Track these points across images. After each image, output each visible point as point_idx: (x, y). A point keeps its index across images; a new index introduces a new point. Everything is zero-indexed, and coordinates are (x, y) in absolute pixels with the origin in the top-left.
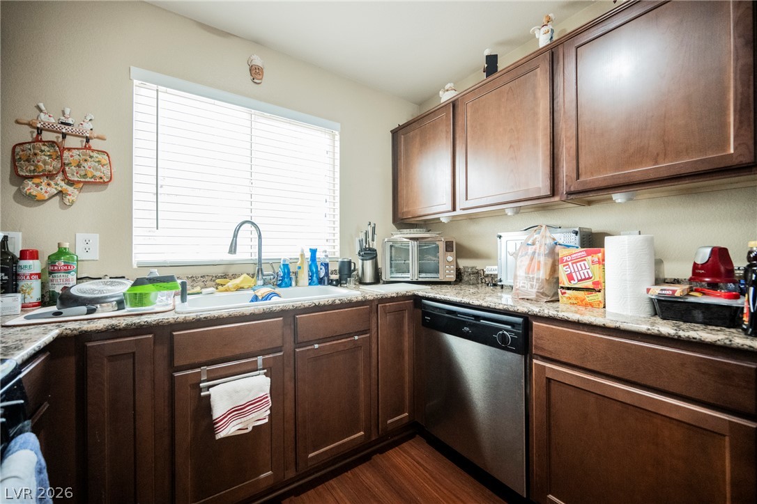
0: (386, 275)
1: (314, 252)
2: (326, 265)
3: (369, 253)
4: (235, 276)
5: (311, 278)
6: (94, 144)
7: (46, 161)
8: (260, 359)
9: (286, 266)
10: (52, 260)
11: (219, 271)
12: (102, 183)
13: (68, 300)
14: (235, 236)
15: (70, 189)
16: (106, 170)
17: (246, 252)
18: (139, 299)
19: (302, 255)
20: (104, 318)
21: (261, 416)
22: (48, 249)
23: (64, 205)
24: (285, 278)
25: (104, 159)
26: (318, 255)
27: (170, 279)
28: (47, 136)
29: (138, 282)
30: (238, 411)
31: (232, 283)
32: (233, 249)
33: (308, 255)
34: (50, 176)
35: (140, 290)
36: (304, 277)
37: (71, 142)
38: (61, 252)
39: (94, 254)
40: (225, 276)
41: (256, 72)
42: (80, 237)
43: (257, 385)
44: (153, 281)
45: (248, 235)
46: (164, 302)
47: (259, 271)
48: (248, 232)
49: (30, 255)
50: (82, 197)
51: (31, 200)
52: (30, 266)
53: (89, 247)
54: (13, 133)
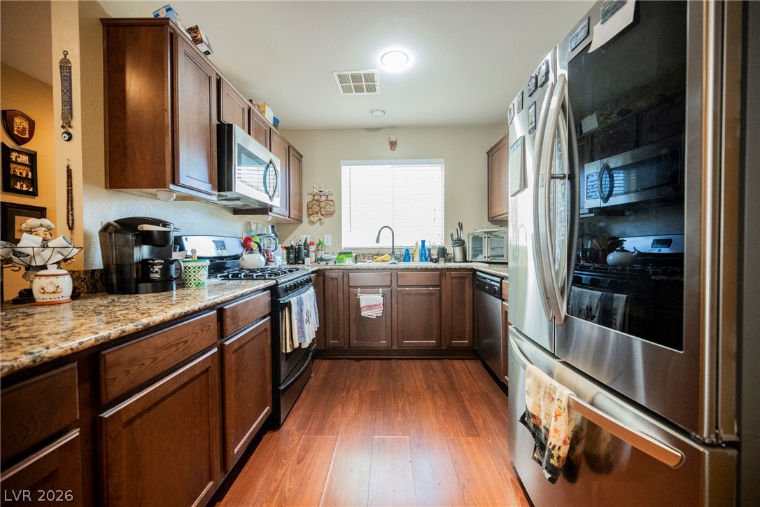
0: (469, 257)
1: (423, 242)
2: (429, 250)
3: (460, 243)
4: (382, 255)
5: (421, 257)
6: (330, 198)
7: (316, 208)
8: (381, 290)
9: (407, 250)
10: (318, 245)
11: (376, 252)
12: (332, 214)
13: (322, 260)
14: (379, 234)
15: (322, 218)
16: (332, 208)
17: (386, 242)
18: (340, 260)
19: (417, 244)
20: (331, 265)
21: (376, 313)
22: (317, 242)
23: (321, 224)
24: (407, 256)
25: (332, 203)
26: (427, 244)
27: (350, 253)
28: (316, 198)
29: (340, 254)
30: (369, 307)
31: (380, 258)
32: (378, 241)
33: (420, 244)
34: (317, 213)
35: (340, 256)
36: (417, 257)
37: (323, 198)
38: (320, 243)
39: (329, 244)
40: (378, 255)
41: (393, 145)
42: (326, 236)
43: (378, 299)
44: (344, 253)
45: (386, 234)
46: (348, 263)
47: (393, 252)
48: (386, 232)
49: (312, 244)
50: (326, 220)
51: (312, 223)
52: (312, 248)
53: (328, 241)
54: (307, 199)
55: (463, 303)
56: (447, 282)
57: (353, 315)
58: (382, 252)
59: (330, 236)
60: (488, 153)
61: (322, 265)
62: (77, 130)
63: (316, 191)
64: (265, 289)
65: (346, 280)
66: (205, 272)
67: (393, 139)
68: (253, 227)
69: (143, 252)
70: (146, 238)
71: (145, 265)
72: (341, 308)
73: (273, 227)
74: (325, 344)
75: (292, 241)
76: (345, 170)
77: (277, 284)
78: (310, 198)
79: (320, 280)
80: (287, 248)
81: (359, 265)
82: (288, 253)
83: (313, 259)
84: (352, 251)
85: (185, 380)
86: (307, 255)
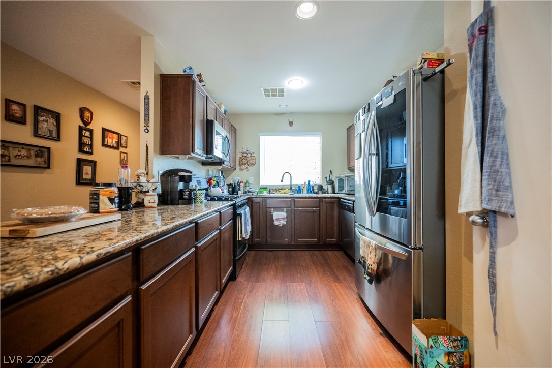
0: (336, 191)
1: (309, 182)
2: (313, 186)
3: (331, 182)
4: (284, 189)
5: (308, 191)
6: (253, 155)
7: (244, 161)
8: (285, 209)
9: (299, 186)
11: (280, 187)
12: (254, 164)
13: (249, 192)
14: (283, 177)
15: (248, 167)
16: (254, 161)
17: (287, 182)
18: (261, 192)
19: (305, 183)
20: (255, 195)
21: (284, 222)
22: (245, 181)
23: (247, 171)
24: (299, 190)
25: (254, 158)
26: (311, 183)
27: (267, 188)
28: (245, 155)
29: (260, 188)
30: (279, 219)
31: (283, 191)
32: (282, 181)
33: (307, 183)
34: (245, 164)
35: (261, 190)
36: (305, 191)
37: (249, 155)
38: (247, 182)
40: (281, 189)
41: (291, 123)
42: (250, 178)
43: (283, 214)
44: (263, 188)
45: (287, 177)
46: (265, 194)
47: (291, 188)
48: (287, 176)
49: (242, 182)
50: (250, 168)
51: (242, 170)
52: (242, 185)
53: (251, 181)
54: (239, 155)
55: (333, 217)
56: (323, 205)
57: (268, 224)
58: (284, 187)
59: (253, 178)
60: (348, 129)
61: (250, 195)
62: (151, 128)
63: (245, 151)
64: (230, 206)
65: (264, 203)
67: (291, 120)
68: (211, 172)
69: (181, 185)
70: (182, 179)
71: (182, 192)
72: (262, 219)
73: (222, 172)
74: (252, 241)
75: (230, 180)
76: (262, 138)
77: (236, 203)
78: (241, 155)
79: (250, 202)
80: (227, 185)
81: (271, 195)
82: (229, 188)
83: (243, 192)
84: (268, 187)
86: (239, 189)
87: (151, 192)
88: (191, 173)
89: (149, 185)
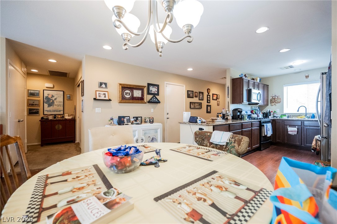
4: (301, 116)
6: (279, 97)
7: (273, 101)
8: (297, 126)
9: (313, 114)
10: (274, 112)
13: (275, 117)
14: (299, 109)
16: (280, 101)
17: (302, 112)
18: (281, 117)
20: (278, 118)
21: (295, 133)
23: (275, 106)
24: (313, 117)
25: (280, 99)
28: (274, 97)
29: (281, 115)
30: (292, 131)
32: (298, 111)
34: (274, 102)
37: (276, 98)
38: (275, 112)
39: (279, 112)
40: (299, 116)
41: (307, 77)
42: (277, 110)
43: (295, 129)
44: (283, 115)
45: (302, 109)
46: (285, 118)
47: (306, 115)
49: (272, 112)
50: (277, 104)
51: (272, 105)
52: (272, 113)
53: (278, 111)
54: (270, 98)
57: (285, 133)
58: (301, 115)
59: (279, 110)
61: (275, 118)
62: (229, 96)
63: (274, 95)
64: (258, 121)
65: (283, 123)
66: (247, 117)
67: (307, 75)
68: (253, 108)
69: (239, 114)
70: (239, 111)
71: (239, 116)
72: (281, 131)
73: (259, 107)
74: (275, 141)
75: (265, 111)
76: (285, 88)
77: (261, 121)
78: (271, 98)
79: (274, 123)
80: (263, 113)
81: (289, 119)
82: (263, 115)
83: (272, 116)
84: (286, 114)
85: (248, 130)
86: (270, 115)
87: (230, 116)
88: (242, 109)
89: (229, 113)
